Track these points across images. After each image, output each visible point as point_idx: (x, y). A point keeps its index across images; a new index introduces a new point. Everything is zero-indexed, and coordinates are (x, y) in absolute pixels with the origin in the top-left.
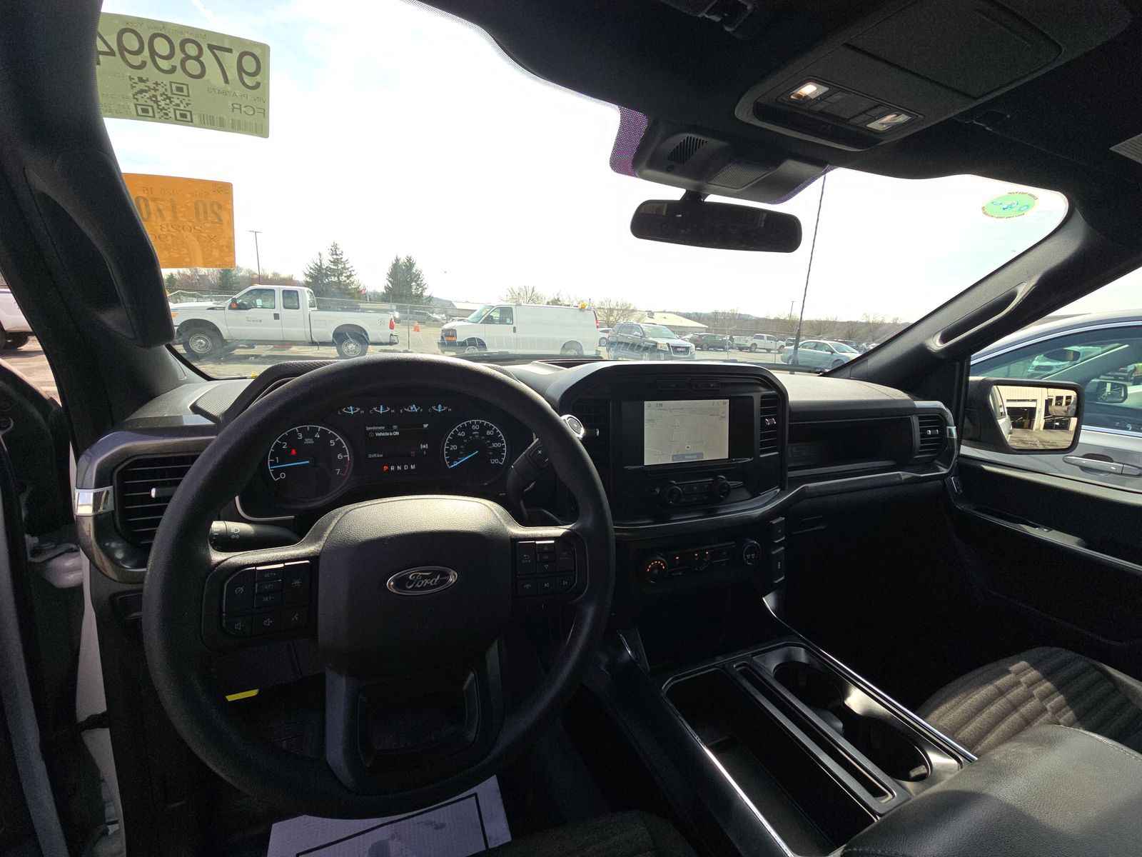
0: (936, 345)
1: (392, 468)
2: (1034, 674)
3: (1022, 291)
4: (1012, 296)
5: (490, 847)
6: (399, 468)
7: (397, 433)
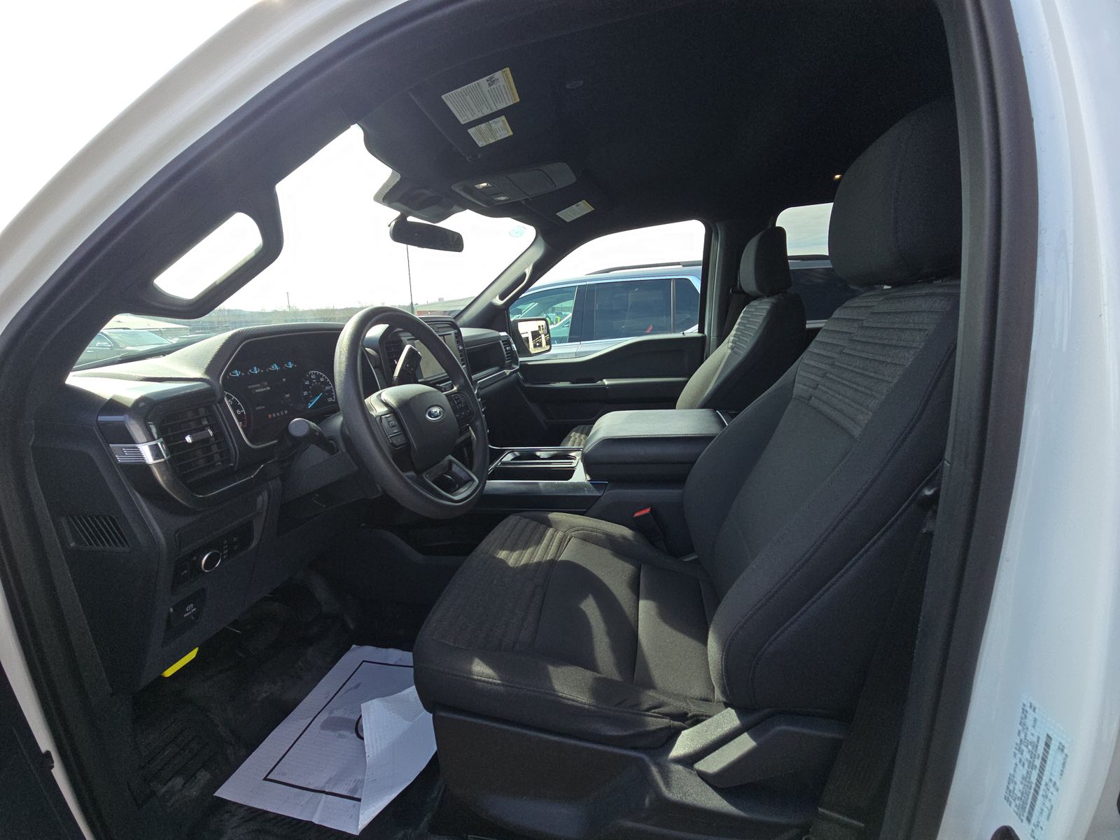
0: (498, 302)
1: (274, 415)
2: (578, 434)
3: (528, 271)
4: (524, 275)
5: (412, 665)
6: (278, 414)
7: (269, 388)
